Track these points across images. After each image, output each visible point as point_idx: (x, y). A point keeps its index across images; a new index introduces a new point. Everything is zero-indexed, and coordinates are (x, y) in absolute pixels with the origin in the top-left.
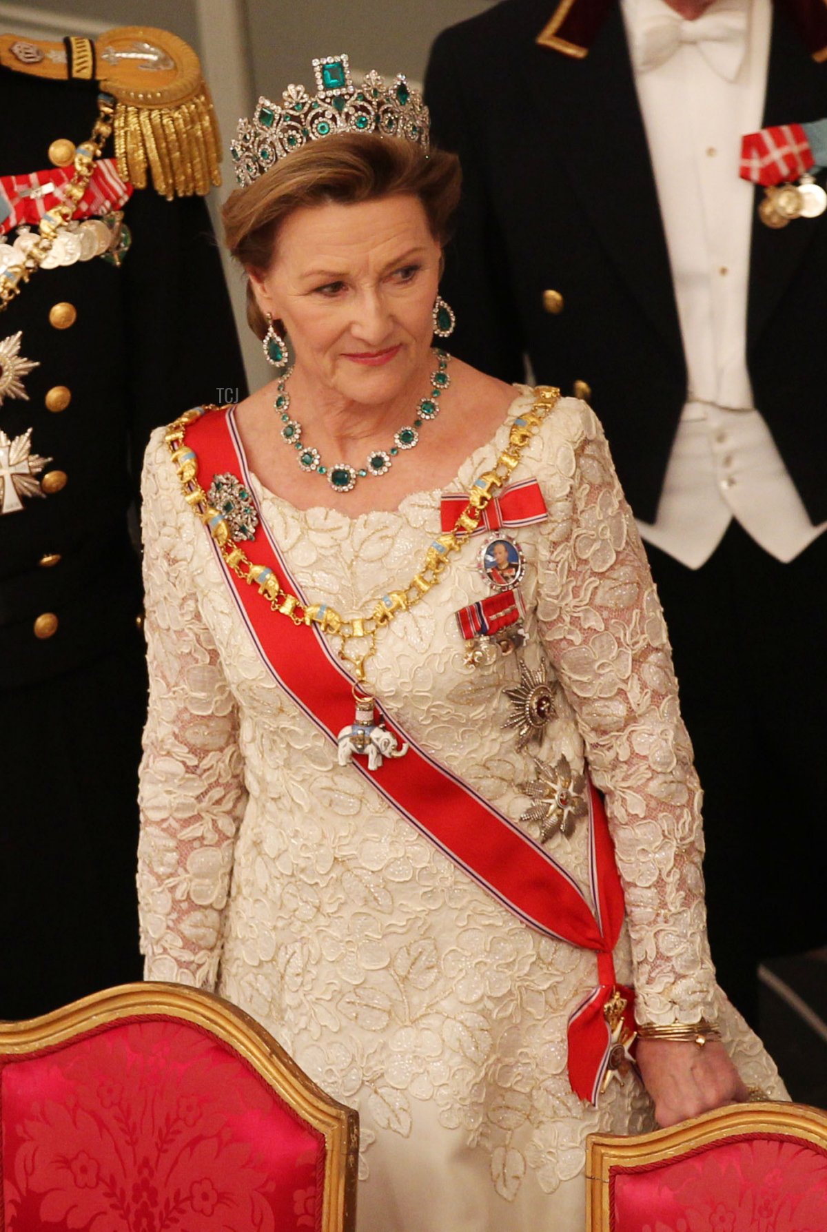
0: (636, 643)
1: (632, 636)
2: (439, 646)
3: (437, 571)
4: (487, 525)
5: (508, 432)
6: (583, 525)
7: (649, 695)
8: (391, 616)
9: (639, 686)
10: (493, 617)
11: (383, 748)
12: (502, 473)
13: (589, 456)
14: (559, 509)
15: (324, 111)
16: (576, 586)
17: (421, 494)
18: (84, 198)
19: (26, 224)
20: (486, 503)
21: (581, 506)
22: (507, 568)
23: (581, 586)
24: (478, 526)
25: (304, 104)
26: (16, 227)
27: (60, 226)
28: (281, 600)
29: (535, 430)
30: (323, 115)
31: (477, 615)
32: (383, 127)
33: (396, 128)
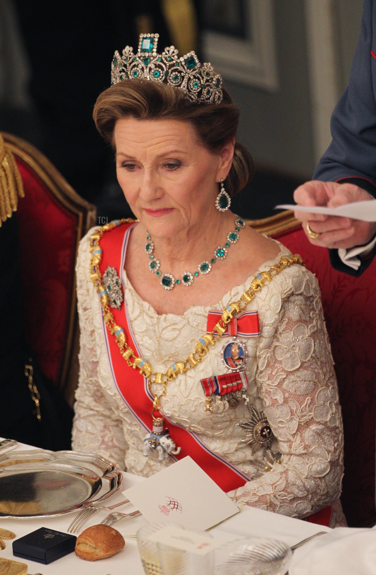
0: (304, 416)
1: (302, 411)
2: (193, 396)
3: (201, 354)
4: (229, 333)
6: (281, 341)
7: (303, 446)
8: (174, 376)
9: (300, 440)
11: (166, 449)
12: (243, 304)
13: (291, 302)
14: (267, 331)
15: (138, 64)
16: (271, 374)
17: (199, 307)
20: (230, 320)
21: (280, 330)
22: (237, 359)
24: (225, 332)
25: (130, 58)
28: (125, 349)
29: (267, 283)
30: (137, 66)
31: (214, 383)
32: (170, 79)
33: (181, 81)
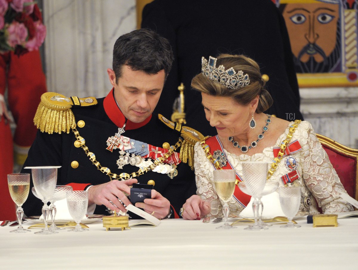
0: (332, 182)
1: (331, 180)
3: (275, 168)
4: (286, 154)
5: (288, 129)
6: (313, 152)
10: (292, 178)
12: (288, 139)
13: (312, 134)
16: (313, 169)
17: (268, 147)
18: (168, 158)
19: (151, 159)
20: (285, 148)
21: (312, 147)
22: (293, 165)
23: (315, 169)
24: (284, 154)
26: (148, 158)
27: (160, 162)
29: (296, 128)
30: (208, 70)
31: (287, 177)
32: (221, 80)
33: (226, 81)
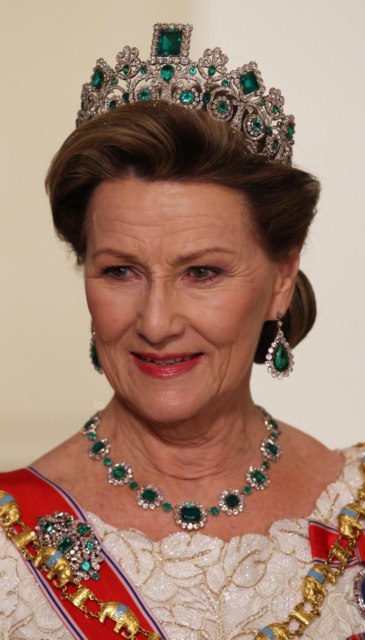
4: (358, 557)
20: (358, 532)
32: (212, 110)
33: (231, 116)
